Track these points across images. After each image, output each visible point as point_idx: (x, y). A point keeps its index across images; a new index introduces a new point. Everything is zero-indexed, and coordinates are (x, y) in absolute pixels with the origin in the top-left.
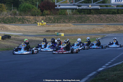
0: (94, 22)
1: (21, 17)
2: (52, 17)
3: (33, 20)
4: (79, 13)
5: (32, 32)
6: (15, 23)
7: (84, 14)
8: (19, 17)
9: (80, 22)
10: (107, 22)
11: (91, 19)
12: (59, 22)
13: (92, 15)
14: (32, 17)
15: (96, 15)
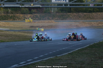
0: (73, 19)
1: (12, 15)
2: (38, 15)
3: (22, 17)
4: (61, 12)
5: (18, 28)
6: (7, 20)
7: (65, 12)
8: (11, 15)
9: (62, 19)
10: (85, 19)
11: (71, 16)
12: (44, 19)
13: (71, 13)
14: (22, 15)
15: (75, 13)
